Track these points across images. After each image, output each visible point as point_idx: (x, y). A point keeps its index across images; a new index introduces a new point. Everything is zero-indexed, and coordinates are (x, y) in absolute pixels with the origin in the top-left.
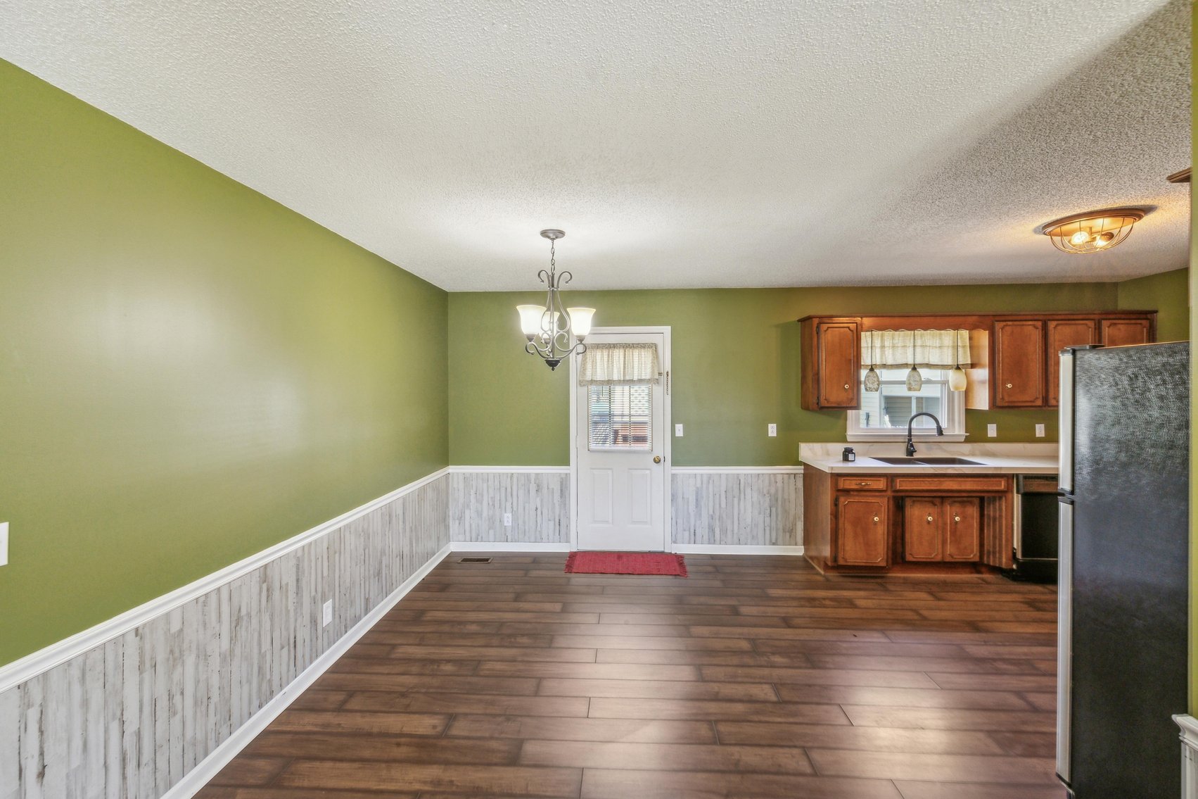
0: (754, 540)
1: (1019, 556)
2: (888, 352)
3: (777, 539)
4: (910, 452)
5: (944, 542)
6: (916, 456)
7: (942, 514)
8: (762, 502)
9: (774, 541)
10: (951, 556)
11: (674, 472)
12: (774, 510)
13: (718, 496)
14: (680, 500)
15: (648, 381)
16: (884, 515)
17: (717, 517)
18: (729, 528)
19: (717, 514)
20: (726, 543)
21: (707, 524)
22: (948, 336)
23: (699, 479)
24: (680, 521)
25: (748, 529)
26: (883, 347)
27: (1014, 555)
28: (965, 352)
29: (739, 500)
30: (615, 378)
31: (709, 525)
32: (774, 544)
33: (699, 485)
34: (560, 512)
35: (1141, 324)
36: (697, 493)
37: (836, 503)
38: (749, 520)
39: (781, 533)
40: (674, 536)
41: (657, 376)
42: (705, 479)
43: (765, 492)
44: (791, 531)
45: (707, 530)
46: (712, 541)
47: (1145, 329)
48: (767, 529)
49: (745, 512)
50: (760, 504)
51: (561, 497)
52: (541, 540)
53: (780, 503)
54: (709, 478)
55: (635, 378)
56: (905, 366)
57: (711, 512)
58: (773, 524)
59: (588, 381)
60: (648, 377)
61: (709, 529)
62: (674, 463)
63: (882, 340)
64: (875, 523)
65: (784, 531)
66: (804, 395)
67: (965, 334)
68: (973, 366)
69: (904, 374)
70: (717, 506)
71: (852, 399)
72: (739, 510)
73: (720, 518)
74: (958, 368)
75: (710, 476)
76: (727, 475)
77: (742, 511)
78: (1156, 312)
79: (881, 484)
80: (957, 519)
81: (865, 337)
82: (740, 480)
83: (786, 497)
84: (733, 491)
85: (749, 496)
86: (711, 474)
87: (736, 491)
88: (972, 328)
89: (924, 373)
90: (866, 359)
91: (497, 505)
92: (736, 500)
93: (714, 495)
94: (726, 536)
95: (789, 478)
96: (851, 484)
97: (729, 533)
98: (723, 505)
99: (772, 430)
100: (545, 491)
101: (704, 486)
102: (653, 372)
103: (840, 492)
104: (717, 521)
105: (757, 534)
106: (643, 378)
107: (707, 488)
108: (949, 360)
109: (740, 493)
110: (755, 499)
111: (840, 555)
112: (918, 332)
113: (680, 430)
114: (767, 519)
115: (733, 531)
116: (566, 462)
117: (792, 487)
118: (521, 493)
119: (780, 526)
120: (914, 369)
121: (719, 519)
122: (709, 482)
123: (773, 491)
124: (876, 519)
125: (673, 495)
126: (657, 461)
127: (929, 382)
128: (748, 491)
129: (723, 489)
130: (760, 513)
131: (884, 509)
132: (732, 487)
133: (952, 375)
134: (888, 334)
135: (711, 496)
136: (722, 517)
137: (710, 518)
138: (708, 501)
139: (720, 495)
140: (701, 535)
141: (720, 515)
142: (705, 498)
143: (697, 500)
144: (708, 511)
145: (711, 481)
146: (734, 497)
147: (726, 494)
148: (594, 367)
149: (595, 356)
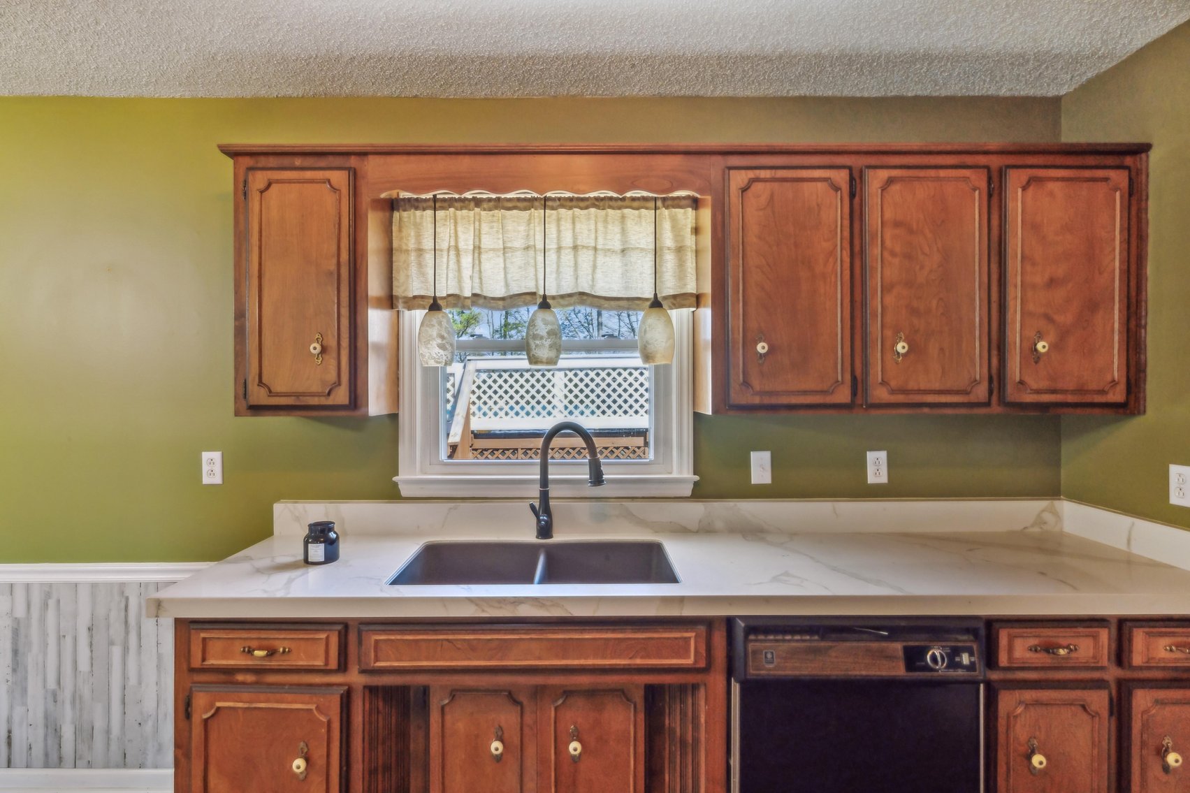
13: (69, 640)
18: (99, 724)
19: (67, 694)
20: (90, 765)
21: (40, 715)
29: (126, 650)
31: (46, 717)
33: (20, 612)
35: (1106, 179)
36: (16, 632)
38: (149, 703)
42: (36, 598)
45: (41, 732)
47: (1118, 194)
49: (140, 683)
54: (48, 595)
57: (52, 684)
61: (46, 726)
72: (125, 677)
73: (76, 698)
75: (48, 591)
76: (94, 586)
77: (133, 681)
78: (1144, 149)
82: (127, 599)
84: (108, 627)
86: (51, 585)
87: (117, 629)
92: (117, 651)
93: (60, 638)
98: (84, 665)
99: (212, 468)
101: (35, 615)
104: (68, 707)
107: (43, 620)
109: (127, 632)
121: (73, 703)
122: (45, 606)
129: (84, 622)
132: (107, 618)
135: (52, 640)
136: (81, 697)
137: (50, 699)
138: (45, 654)
139: (75, 639)
140: (25, 748)
141: (75, 691)
142: (35, 648)
143: (15, 652)
144: (45, 680)
145: (52, 603)
146: (111, 643)
147: (91, 636)
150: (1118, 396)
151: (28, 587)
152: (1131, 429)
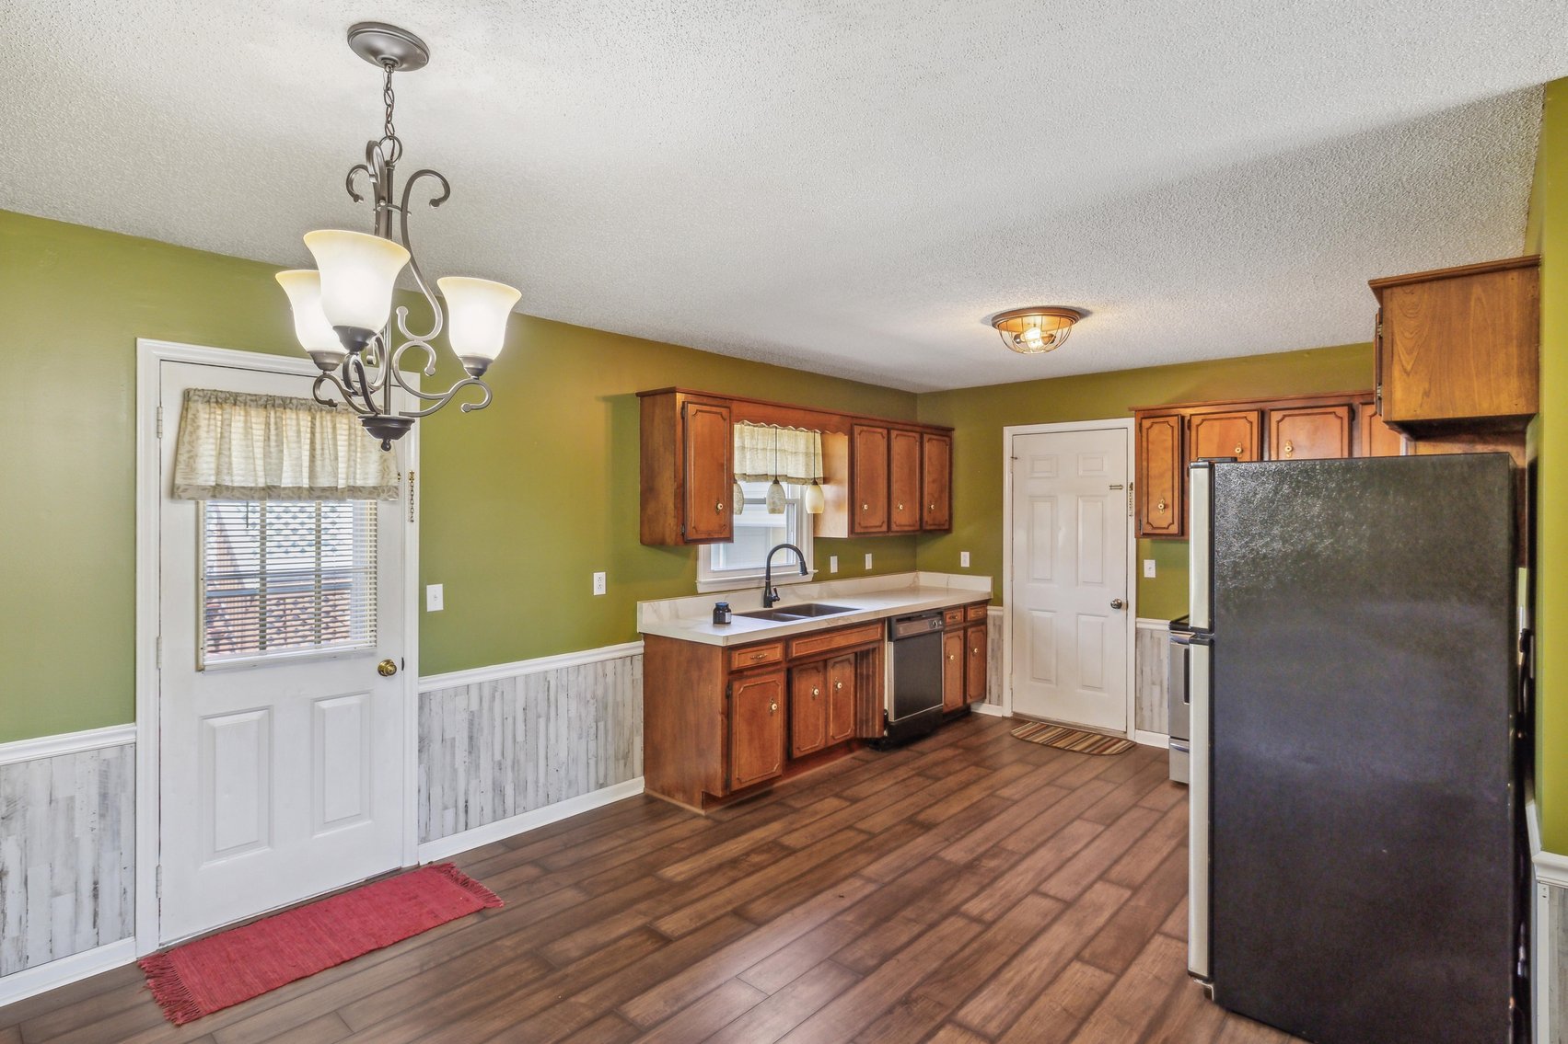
0: (572, 789)
1: (892, 719)
2: (758, 457)
3: (606, 776)
4: (768, 601)
5: (827, 721)
6: (778, 606)
7: (826, 683)
8: (583, 715)
9: (601, 781)
10: (833, 736)
11: (424, 688)
12: (601, 725)
13: (510, 720)
14: (436, 746)
15: (374, 492)
16: (779, 699)
17: (509, 762)
18: (531, 779)
19: (509, 757)
20: (525, 810)
21: (489, 782)
22: (802, 439)
23: (474, 693)
24: (436, 791)
25: (563, 772)
26: (743, 448)
27: (886, 718)
28: (819, 461)
29: (548, 720)
30: (287, 481)
31: (494, 783)
32: (602, 786)
34: (98, 856)
36: (471, 723)
37: (728, 694)
38: (563, 755)
39: (611, 764)
40: (423, 826)
41: (394, 482)
42: (486, 692)
43: (589, 697)
44: (626, 757)
45: (490, 795)
46: (499, 814)
47: (945, 446)
48: (592, 762)
49: (557, 741)
50: (580, 719)
51: (102, 816)
52: (24, 962)
53: (610, 710)
54: (495, 689)
55: (342, 484)
56: (764, 477)
57: (498, 757)
58: (601, 752)
59: (204, 489)
60: (371, 482)
61: (494, 790)
63: (742, 438)
64: (775, 714)
65: (617, 759)
66: (646, 520)
67: (818, 437)
68: (826, 480)
69: (767, 490)
70: (509, 742)
71: (724, 525)
72: (547, 739)
73: (515, 762)
74: (815, 483)
75: (495, 685)
76: (527, 676)
77: (552, 741)
78: (953, 429)
79: (776, 654)
80: (839, 685)
81: (737, 434)
82: (549, 682)
83: (619, 699)
84: (536, 705)
85: (562, 710)
86: (497, 680)
87: (542, 708)
92: (542, 721)
93: (504, 719)
94: (525, 797)
95: (624, 665)
96: (747, 659)
97: (531, 787)
98: (520, 738)
99: (599, 583)
101: (486, 705)
102: (384, 471)
103: (734, 675)
104: (509, 771)
105: (576, 777)
106: (359, 483)
107: (491, 709)
108: (809, 472)
109: (549, 707)
110: (573, 713)
111: (736, 774)
113: (436, 595)
114: (592, 745)
115: (537, 782)
116: (119, 711)
117: (628, 680)
119: (611, 752)
120: (776, 482)
121: (513, 767)
122: (493, 696)
123: (600, 692)
124: (775, 707)
125: (421, 740)
126: (386, 671)
128: (562, 700)
129: (520, 704)
130: (579, 738)
132: (536, 699)
133: (809, 492)
134: (747, 430)
135: (498, 723)
136: (518, 761)
137: (497, 768)
138: (493, 734)
139: (514, 719)
140: (479, 809)
141: (514, 758)
142: (486, 731)
143: (471, 738)
144: (493, 755)
145: (498, 695)
146: (539, 717)
147: (525, 714)
148: (222, 451)
149: (226, 424)
150: (946, 527)
151: (480, 685)
152: (948, 538)
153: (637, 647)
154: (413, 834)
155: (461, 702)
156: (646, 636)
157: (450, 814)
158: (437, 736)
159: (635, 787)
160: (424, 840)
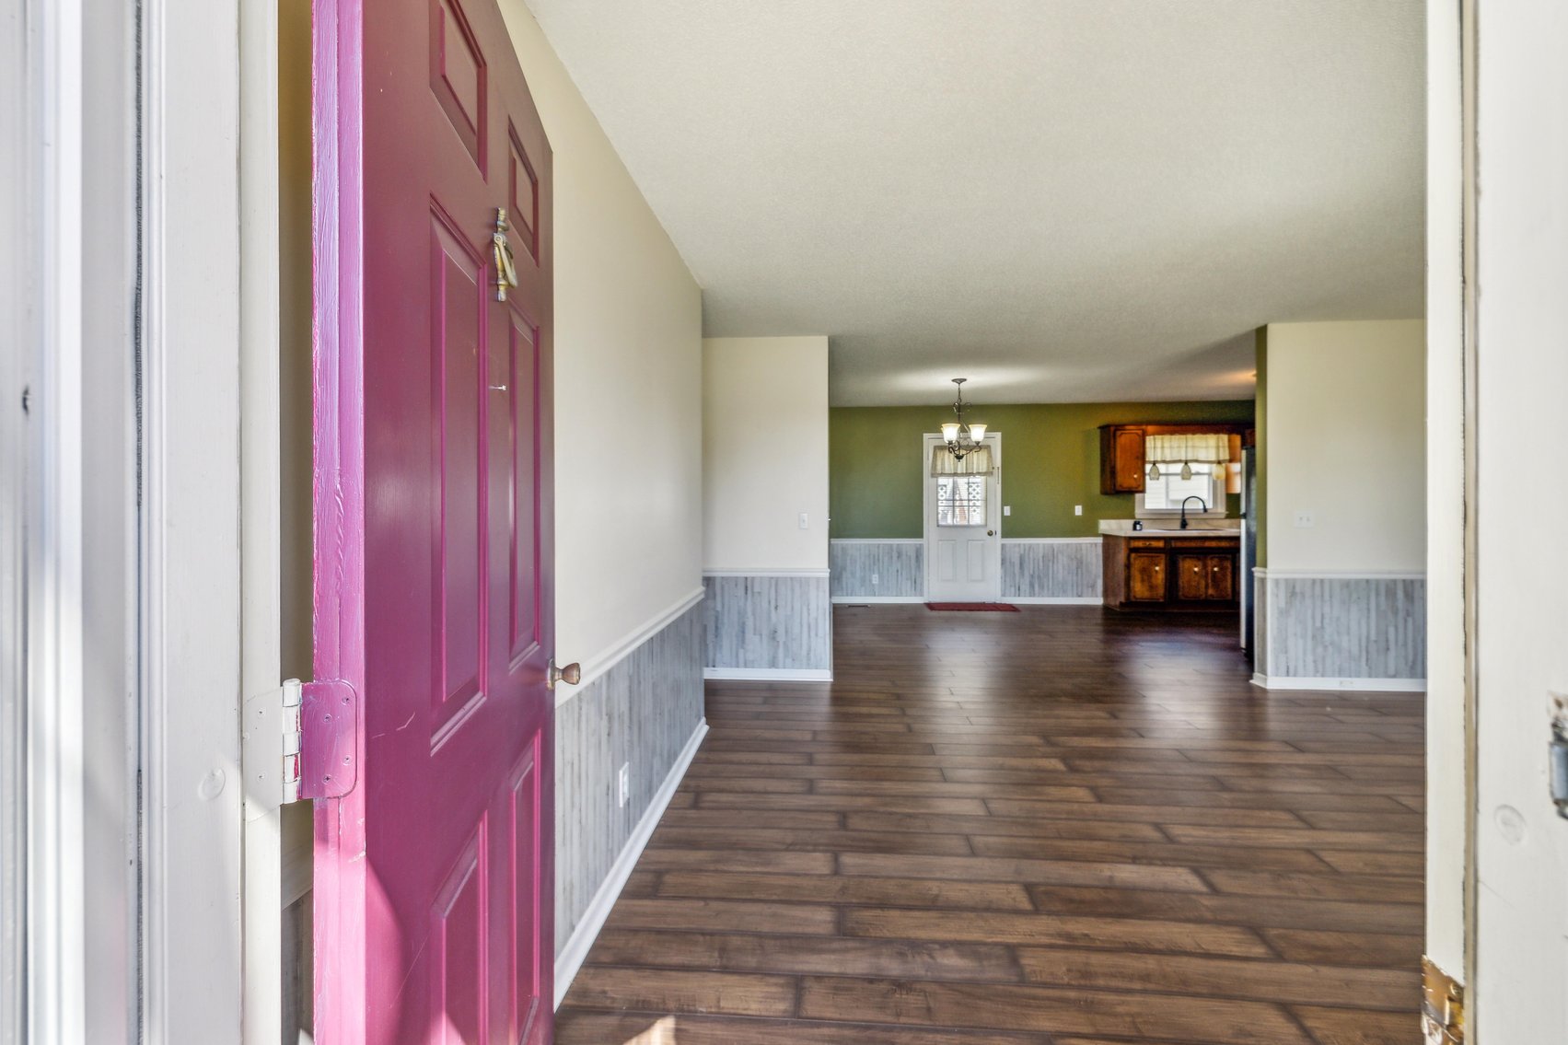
0: (1064, 593)
2: (1167, 452)
3: (1081, 593)
4: (1183, 522)
5: (1207, 587)
6: (1188, 527)
7: (1205, 566)
8: (1070, 565)
9: (1079, 594)
10: (1211, 595)
11: (1003, 542)
13: (1037, 560)
14: (1008, 563)
15: (984, 473)
16: (1163, 566)
17: (1036, 576)
18: (1046, 584)
19: (1037, 573)
20: (1044, 595)
21: (1028, 581)
22: (1212, 439)
23: (1022, 546)
24: (1008, 579)
25: (1060, 585)
26: (1163, 447)
28: (1224, 451)
29: (1054, 563)
30: (959, 471)
31: (1030, 582)
32: (1079, 596)
33: (1022, 552)
34: (916, 572)
36: (1021, 558)
37: (1128, 557)
38: (1061, 578)
40: (1003, 590)
41: (990, 470)
42: (1027, 549)
43: (1073, 558)
44: (1093, 587)
45: (1029, 586)
46: (1032, 594)
48: (1075, 585)
50: (1069, 567)
51: (916, 562)
52: (901, 595)
53: (1084, 565)
54: (1030, 548)
55: (976, 472)
56: (1180, 461)
57: (1031, 572)
58: (1079, 581)
59: (937, 473)
60: (985, 470)
61: (1030, 584)
62: (1004, 535)
63: (1163, 443)
64: (1156, 571)
65: (1088, 586)
66: (1104, 482)
67: (1225, 438)
68: (1231, 461)
69: (1178, 468)
70: (1036, 569)
71: (1139, 486)
72: (1053, 571)
73: (1039, 577)
74: (1219, 462)
75: (1031, 546)
76: (1044, 544)
77: (1055, 572)
79: (1161, 544)
80: (1216, 569)
81: (1150, 441)
82: (1054, 548)
83: (1089, 560)
84: (1048, 557)
85: (1061, 561)
86: (1031, 544)
87: (1051, 558)
88: (1230, 432)
89: (1194, 467)
90: (1150, 456)
91: (867, 568)
92: (1051, 564)
93: (1034, 559)
94: (1043, 591)
95: (1093, 546)
96: (1140, 544)
97: (1045, 588)
98: (1041, 567)
99: (1078, 510)
100: (904, 557)
101: (1027, 552)
102: (988, 467)
103: (1132, 550)
104: (1036, 579)
105: (1068, 589)
106: (981, 471)
107: (1029, 554)
108: (1213, 458)
109: (1054, 558)
110: (1065, 563)
111: (1132, 594)
112: (1190, 436)
113: (1007, 510)
114: (1075, 578)
115: (1048, 587)
116: (920, 535)
117: (1095, 553)
118: (886, 559)
119: (1084, 582)
120: (1186, 463)
123: (1078, 557)
124: (1157, 568)
125: (1002, 560)
126: (990, 534)
127: (1198, 474)
128: (1060, 556)
129: (1041, 555)
130: (1069, 573)
131: (1163, 562)
132: (1048, 554)
133: (1215, 469)
134: (1167, 437)
135: (1032, 560)
137: (1031, 577)
138: (1030, 564)
140: (1024, 590)
141: (1039, 575)
142: (1027, 562)
143: (1021, 564)
144: (1029, 572)
146: (1049, 561)
147: (1043, 560)
148: (943, 464)
149: (944, 455)
151: (1025, 545)
153: (1100, 540)
154: (999, 592)
155: (1017, 549)
156: (1106, 536)
157: (1013, 589)
158: (1008, 560)
159: (1098, 601)
160: (1003, 595)
